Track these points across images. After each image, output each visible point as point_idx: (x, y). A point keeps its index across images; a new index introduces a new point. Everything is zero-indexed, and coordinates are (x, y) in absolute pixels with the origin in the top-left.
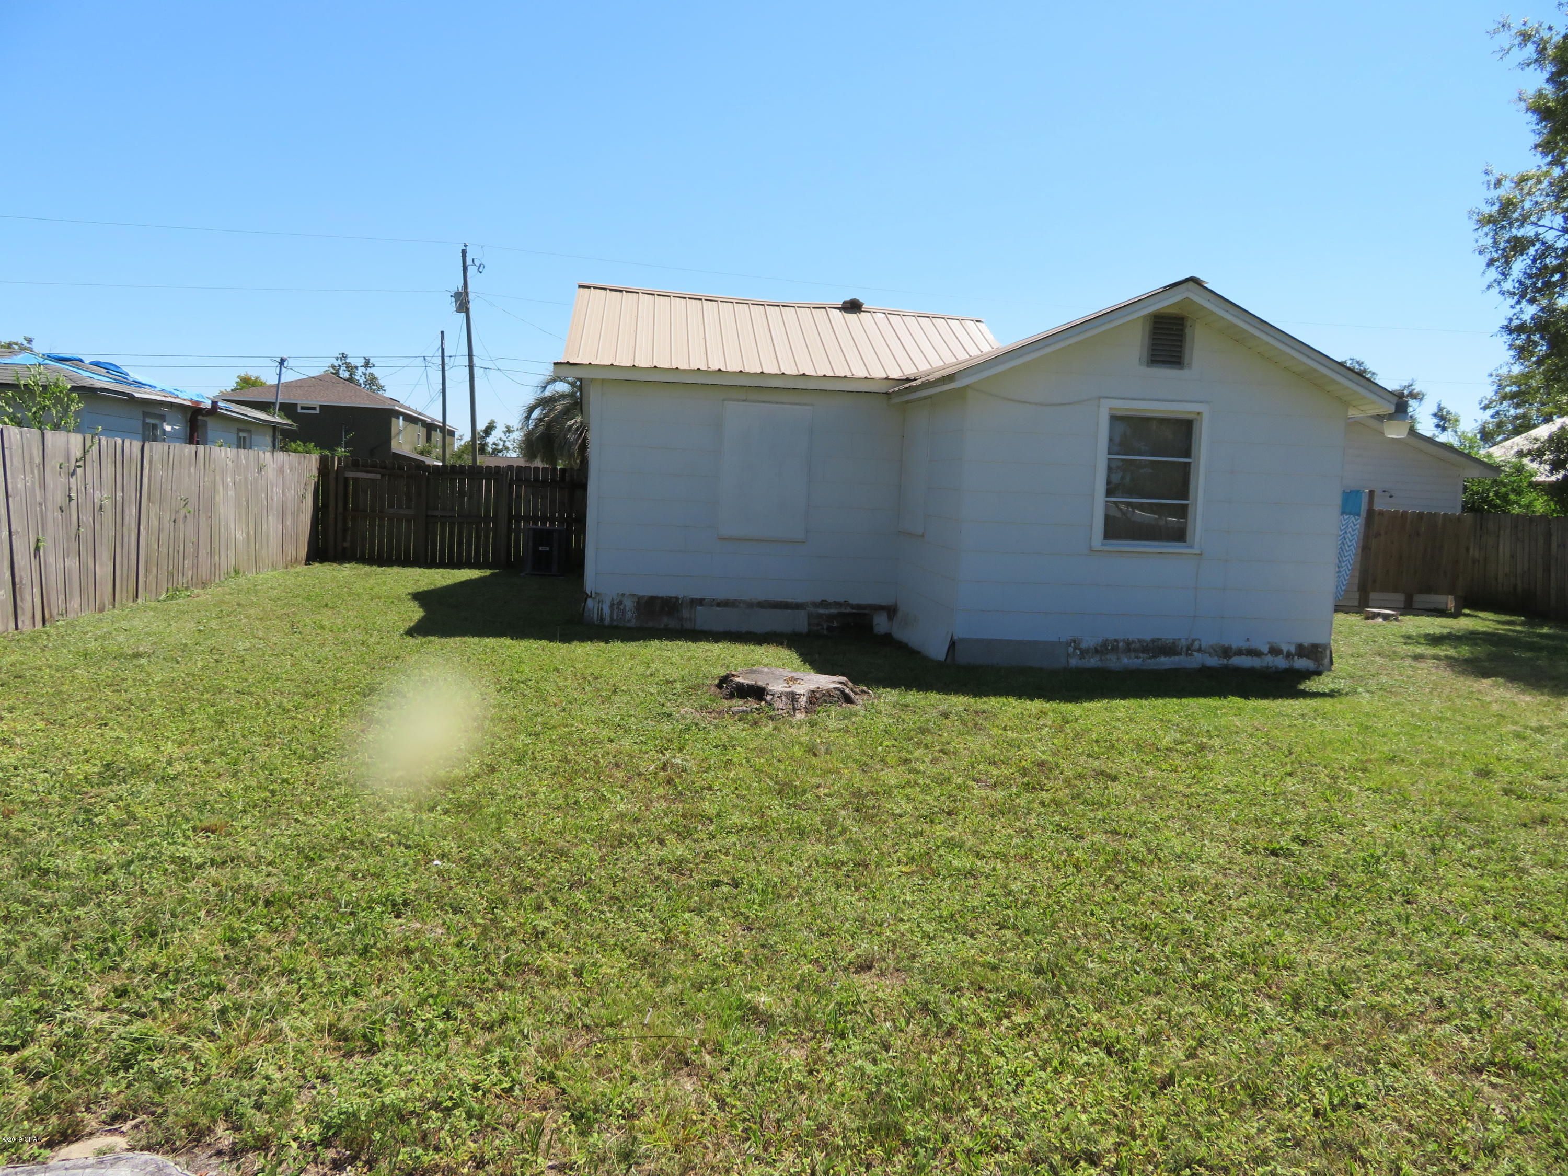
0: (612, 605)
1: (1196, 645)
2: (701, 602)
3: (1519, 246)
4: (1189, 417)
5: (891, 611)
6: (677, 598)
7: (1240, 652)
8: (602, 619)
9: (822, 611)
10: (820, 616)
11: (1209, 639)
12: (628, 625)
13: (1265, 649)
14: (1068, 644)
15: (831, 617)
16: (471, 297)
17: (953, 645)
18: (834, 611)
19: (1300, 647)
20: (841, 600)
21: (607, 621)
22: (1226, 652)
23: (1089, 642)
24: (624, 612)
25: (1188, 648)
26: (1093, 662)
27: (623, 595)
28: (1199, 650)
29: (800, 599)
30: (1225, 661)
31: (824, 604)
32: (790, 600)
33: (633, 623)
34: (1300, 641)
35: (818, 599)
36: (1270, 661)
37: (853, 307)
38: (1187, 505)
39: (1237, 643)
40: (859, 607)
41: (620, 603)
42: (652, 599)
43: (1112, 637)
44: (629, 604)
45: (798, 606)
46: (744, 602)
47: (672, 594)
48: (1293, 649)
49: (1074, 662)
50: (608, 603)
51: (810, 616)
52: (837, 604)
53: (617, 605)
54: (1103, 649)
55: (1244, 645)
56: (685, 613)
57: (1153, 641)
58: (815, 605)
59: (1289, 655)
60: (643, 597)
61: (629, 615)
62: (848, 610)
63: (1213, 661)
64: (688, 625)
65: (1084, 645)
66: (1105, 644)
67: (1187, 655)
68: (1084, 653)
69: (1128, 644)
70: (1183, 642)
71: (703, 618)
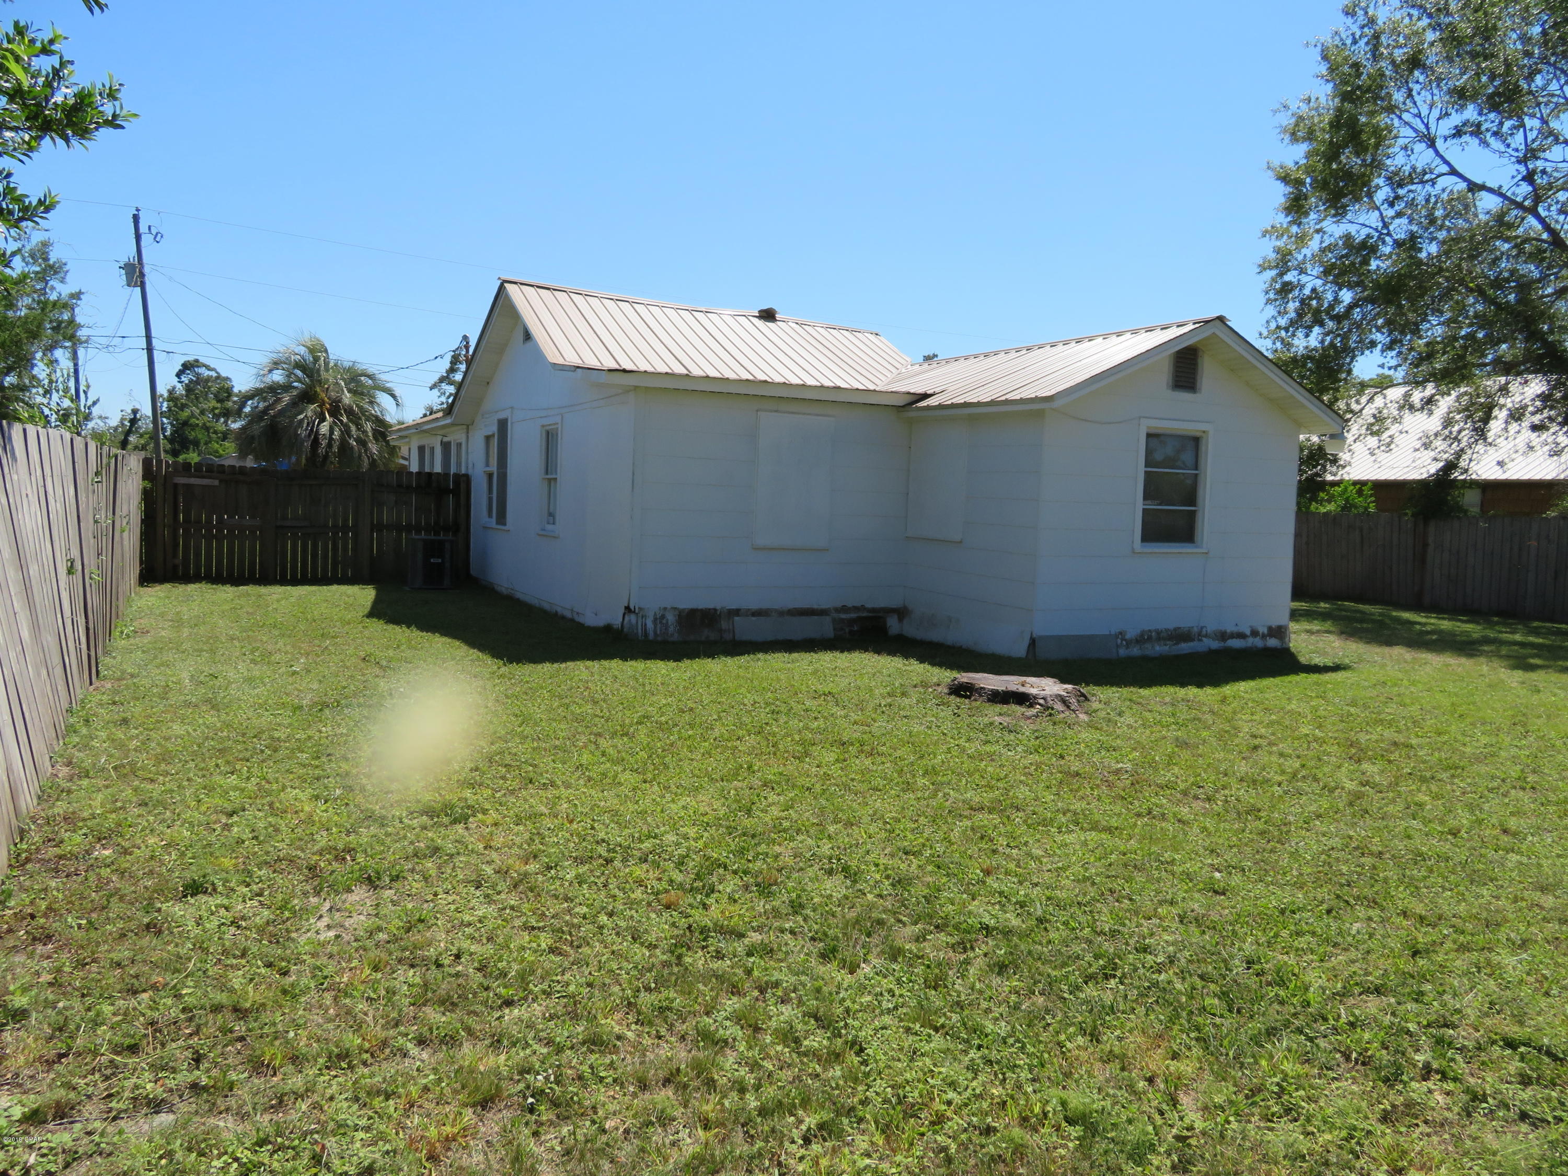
0: (655, 620)
1: (1204, 632)
2: (737, 612)
3: (1286, 289)
4: (1198, 434)
5: (902, 613)
6: (715, 610)
7: (1233, 636)
8: (646, 634)
9: (843, 616)
10: (842, 620)
11: (1211, 627)
12: (671, 639)
13: (1248, 632)
14: (1116, 636)
15: (852, 622)
16: (147, 270)
17: (1033, 642)
18: (853, 615)
19: (1270, 628)
20: (859, 605)
21: (651, 636)
22: (1223, 636)
23: (1131, 634)
24: (667, 626)
25: (1199, 635)
26: (1135, 651)
27: (665, 609)
28: (1206, 636)
29: (824, 606)
30: (1222, 644)
31: (844, 609)
32: (815, 607)
33: (676, 638)
34: (1269, 624)
35: (839, 604)
36: (1251, 642)
37: (768, 315)
38: (1194, 512)
39: (1230, 628)
40: (873, 610)
41: (663, 617)
42: (693, 612)
43: (1147, 628)
44: (671, 618)
45: (822, 612)
46: (776, 610)
47: (711, 606)
48: (1266, 631)
49: (1123, 652)
50: (652, 618)
51: (834, 620)
52: (856, 609)
53: (660, 619)
54: (1143, 638)
55: (1235, 629)
56: (724, 625)
57: (1175, 629)
58: (837, 610)
59: (1264, 636)
60: (684, 610)
61: (671, 629)
62: (865, 614)
63: (1215, 645)
64: (728, 637)
65: (1128, 637)
66: (1143, 633)
67: (1200, 640)
68: (1129, 643)
69: (1158, 632)
70: (1196, 629)
71: (744, 629)
